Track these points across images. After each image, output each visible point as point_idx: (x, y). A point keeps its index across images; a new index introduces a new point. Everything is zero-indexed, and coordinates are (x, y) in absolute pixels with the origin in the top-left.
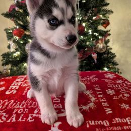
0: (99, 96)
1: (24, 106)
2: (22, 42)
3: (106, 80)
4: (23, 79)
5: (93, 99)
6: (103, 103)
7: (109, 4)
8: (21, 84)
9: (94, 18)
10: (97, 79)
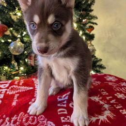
0: (111, 102)
1: (18, 123)
2: (3, 41)
3: (110, 84)
4: (7, 85)
5: (106, 106)
6: (121, 111)
7: (93, 10)
8: (6, 91)
9: (84, 21)
10: (99, 83)
